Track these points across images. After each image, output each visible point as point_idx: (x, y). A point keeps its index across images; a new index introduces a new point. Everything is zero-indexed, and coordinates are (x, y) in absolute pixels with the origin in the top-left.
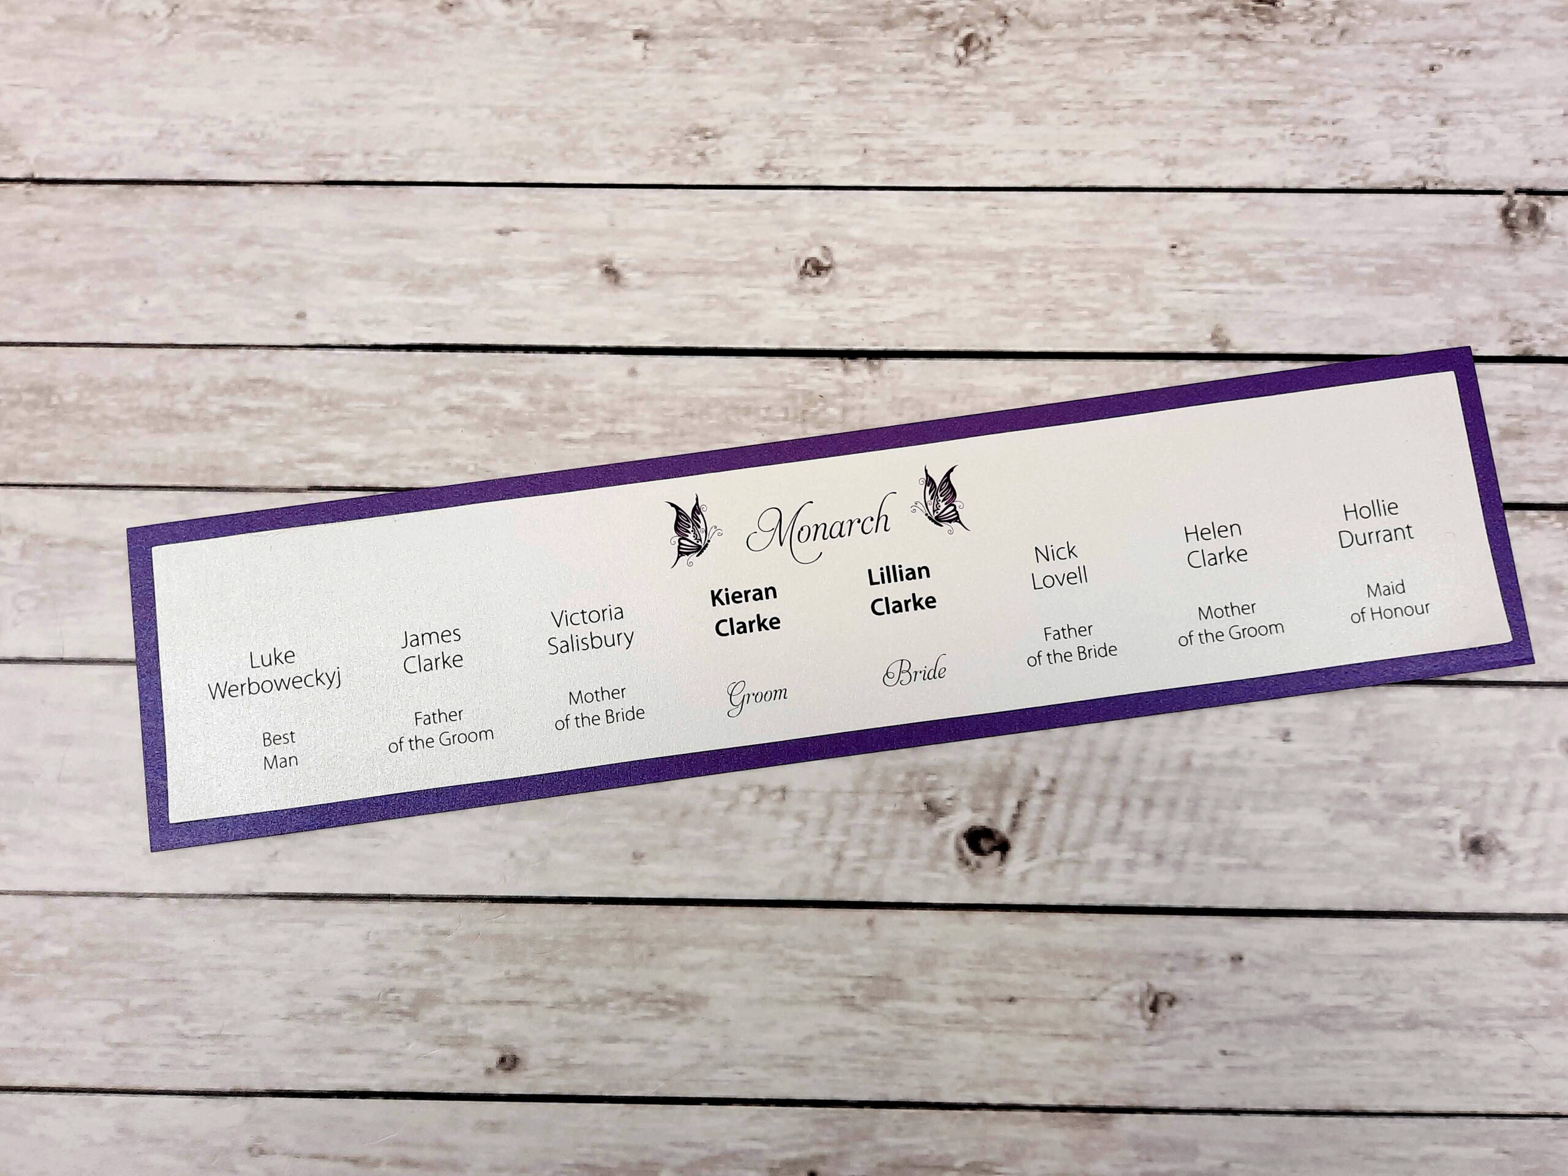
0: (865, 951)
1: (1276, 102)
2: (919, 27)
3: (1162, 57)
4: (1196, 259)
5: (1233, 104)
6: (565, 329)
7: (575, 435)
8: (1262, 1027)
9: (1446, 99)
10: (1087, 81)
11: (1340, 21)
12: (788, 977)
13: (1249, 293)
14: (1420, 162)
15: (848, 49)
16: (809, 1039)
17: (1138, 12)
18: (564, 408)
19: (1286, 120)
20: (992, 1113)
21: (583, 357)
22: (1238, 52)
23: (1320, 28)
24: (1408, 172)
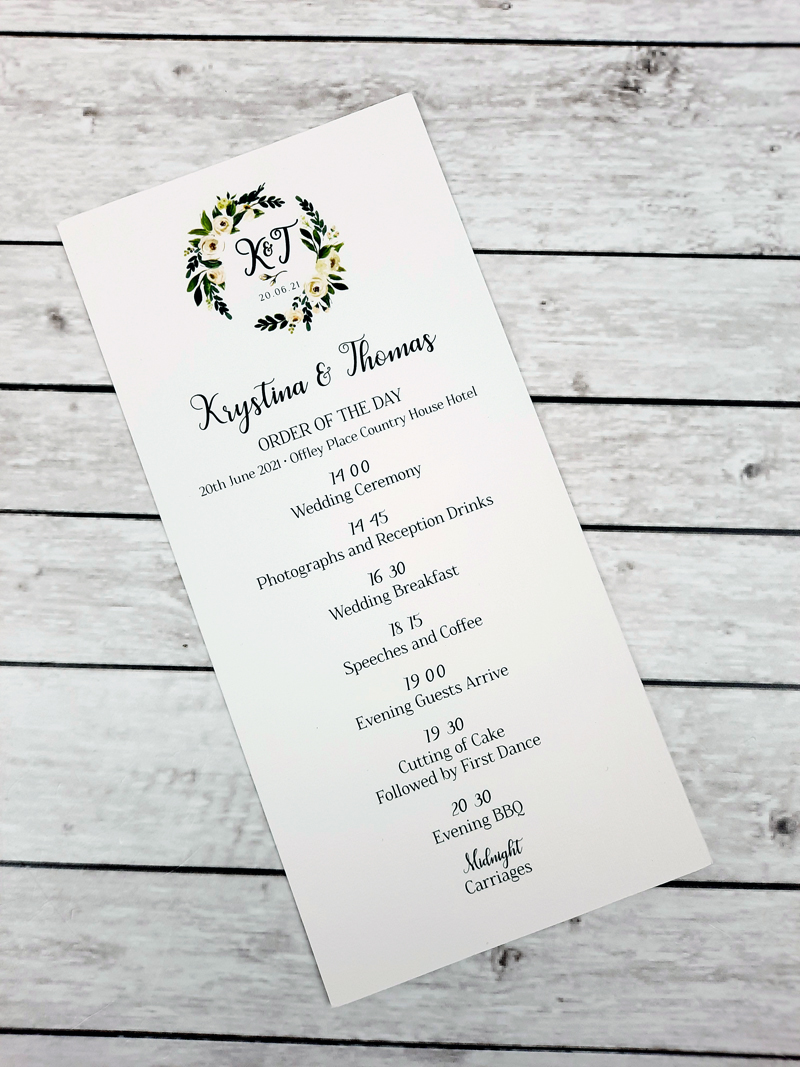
0: (259, 911)
1: (636, 177)
2: (330, 106)
3: (538, 136)
4: (561, 315)
5: (599, 177)
6: (16, 369)
7: (23, 461)
8: (595, 979)
9: (783, 176)
10: (473, 157)
11: (694, 106)
12: (193, 932)
13: (607, 345)
14: (758, 231)
15: (268, 125)
16: (209, 985)
17: (519, 96)
18: (14, 438)
19: (645, 193)
20: (363, 1048)
21: (31, 393)
22: (605, 132)
23: (675, 112)
24: (747, 240)
